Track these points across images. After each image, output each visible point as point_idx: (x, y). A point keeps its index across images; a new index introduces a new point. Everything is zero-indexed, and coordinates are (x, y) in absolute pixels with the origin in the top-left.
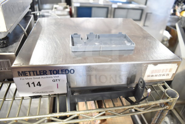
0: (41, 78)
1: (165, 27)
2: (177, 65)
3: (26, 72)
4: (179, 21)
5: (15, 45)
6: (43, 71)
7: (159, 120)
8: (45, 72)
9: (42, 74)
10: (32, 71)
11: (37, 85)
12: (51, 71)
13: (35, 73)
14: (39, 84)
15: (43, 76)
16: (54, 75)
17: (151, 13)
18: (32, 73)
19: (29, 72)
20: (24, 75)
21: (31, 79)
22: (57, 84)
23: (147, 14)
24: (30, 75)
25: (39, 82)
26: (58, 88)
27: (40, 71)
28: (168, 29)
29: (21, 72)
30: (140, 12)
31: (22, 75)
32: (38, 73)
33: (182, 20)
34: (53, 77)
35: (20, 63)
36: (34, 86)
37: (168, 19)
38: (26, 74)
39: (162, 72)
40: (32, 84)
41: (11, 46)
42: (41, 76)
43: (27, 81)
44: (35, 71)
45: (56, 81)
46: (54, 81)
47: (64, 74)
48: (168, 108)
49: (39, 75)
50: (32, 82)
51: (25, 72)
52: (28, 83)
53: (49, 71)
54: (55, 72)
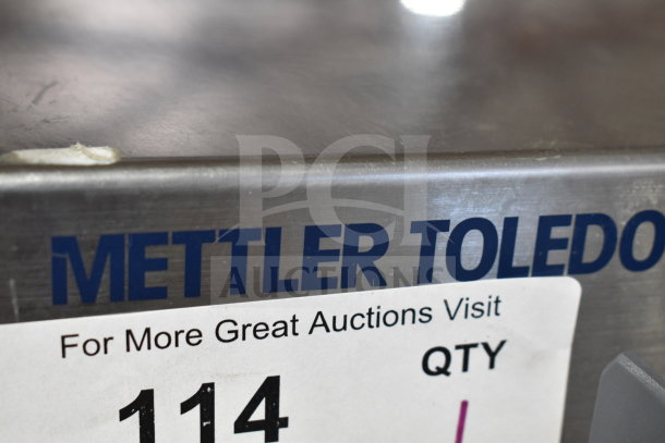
0: (304, 323)
3: (152, 252)
10: (224, 237)
11: (243, 425)
12: (429, 232)
14: (259, 413)
15: (337, 304)
16: (454, 290)
19: (193, 245)
21: (193, 337)
22: (464, 405)
25: (270, 389)
27: (312, 236)
29: (88, 251)
34: (439, 312)
38: (152, 279)
40: (186, 407)
43: (126, 374)
46: (437, 360)
47: (556, 271)
53: (416, 227)
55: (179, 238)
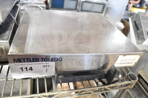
0: (33, 64)
1: (120, 20)
2: (140, 56)
4: (132, 16)
5: (7, 33)
6: (36, 59)
7: (120, 96)
8: (37, 59)
9: (35, 61)
10: (26, 59)
11: (29, 69)
12: (42, 59)
13: (29, 60)
14: (31, 69)
15: (36, 63)
16: (45, 62)
17: (111, 8)
18: (26, 60)
19: (24, 59)
20: (19, 62)
21: (25, 64)
22: (47, 69)
23: (108, 8)
24: (24, 62)
25: (31, 68)
26: (47, 72)
27: (33, 59)
28: (122, 21)
29: (16, 59)
30: (102, 6)
31: (17, 62)
32: (32, 60)
33: (134, 16)
34: (44, 63)
35: (16, 52)
36: (27, 70)
37: (123, 13)
38: (21, 61)
39: (128, 61)
40: (25, 68)
41: (4, 34)
42: (33, 63)
43: (21, 66)
44: (29, 59)
45: (46, 66)
46: (44, 66)
47: (53, 61)
48: (130, 87)
49: (32, 62)
50: (25, 67)
51: (20, 59)
52: (22, 68)
53: (41, 58)
54: (46, 60)
55: (23, 59)
